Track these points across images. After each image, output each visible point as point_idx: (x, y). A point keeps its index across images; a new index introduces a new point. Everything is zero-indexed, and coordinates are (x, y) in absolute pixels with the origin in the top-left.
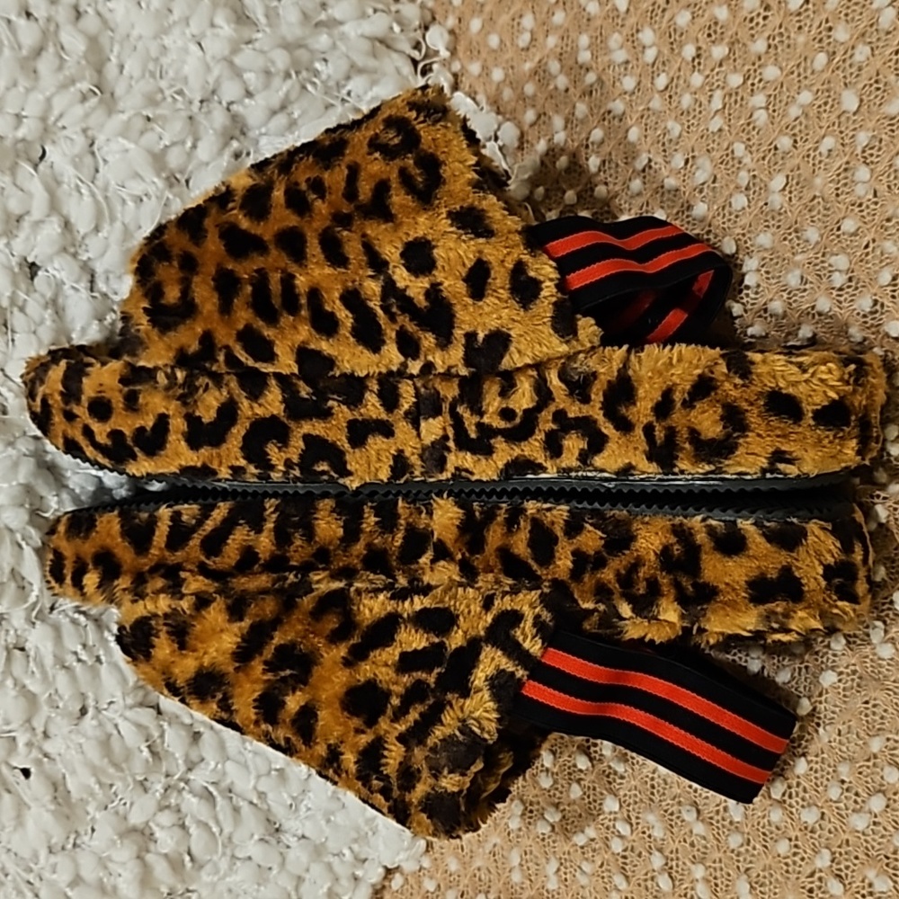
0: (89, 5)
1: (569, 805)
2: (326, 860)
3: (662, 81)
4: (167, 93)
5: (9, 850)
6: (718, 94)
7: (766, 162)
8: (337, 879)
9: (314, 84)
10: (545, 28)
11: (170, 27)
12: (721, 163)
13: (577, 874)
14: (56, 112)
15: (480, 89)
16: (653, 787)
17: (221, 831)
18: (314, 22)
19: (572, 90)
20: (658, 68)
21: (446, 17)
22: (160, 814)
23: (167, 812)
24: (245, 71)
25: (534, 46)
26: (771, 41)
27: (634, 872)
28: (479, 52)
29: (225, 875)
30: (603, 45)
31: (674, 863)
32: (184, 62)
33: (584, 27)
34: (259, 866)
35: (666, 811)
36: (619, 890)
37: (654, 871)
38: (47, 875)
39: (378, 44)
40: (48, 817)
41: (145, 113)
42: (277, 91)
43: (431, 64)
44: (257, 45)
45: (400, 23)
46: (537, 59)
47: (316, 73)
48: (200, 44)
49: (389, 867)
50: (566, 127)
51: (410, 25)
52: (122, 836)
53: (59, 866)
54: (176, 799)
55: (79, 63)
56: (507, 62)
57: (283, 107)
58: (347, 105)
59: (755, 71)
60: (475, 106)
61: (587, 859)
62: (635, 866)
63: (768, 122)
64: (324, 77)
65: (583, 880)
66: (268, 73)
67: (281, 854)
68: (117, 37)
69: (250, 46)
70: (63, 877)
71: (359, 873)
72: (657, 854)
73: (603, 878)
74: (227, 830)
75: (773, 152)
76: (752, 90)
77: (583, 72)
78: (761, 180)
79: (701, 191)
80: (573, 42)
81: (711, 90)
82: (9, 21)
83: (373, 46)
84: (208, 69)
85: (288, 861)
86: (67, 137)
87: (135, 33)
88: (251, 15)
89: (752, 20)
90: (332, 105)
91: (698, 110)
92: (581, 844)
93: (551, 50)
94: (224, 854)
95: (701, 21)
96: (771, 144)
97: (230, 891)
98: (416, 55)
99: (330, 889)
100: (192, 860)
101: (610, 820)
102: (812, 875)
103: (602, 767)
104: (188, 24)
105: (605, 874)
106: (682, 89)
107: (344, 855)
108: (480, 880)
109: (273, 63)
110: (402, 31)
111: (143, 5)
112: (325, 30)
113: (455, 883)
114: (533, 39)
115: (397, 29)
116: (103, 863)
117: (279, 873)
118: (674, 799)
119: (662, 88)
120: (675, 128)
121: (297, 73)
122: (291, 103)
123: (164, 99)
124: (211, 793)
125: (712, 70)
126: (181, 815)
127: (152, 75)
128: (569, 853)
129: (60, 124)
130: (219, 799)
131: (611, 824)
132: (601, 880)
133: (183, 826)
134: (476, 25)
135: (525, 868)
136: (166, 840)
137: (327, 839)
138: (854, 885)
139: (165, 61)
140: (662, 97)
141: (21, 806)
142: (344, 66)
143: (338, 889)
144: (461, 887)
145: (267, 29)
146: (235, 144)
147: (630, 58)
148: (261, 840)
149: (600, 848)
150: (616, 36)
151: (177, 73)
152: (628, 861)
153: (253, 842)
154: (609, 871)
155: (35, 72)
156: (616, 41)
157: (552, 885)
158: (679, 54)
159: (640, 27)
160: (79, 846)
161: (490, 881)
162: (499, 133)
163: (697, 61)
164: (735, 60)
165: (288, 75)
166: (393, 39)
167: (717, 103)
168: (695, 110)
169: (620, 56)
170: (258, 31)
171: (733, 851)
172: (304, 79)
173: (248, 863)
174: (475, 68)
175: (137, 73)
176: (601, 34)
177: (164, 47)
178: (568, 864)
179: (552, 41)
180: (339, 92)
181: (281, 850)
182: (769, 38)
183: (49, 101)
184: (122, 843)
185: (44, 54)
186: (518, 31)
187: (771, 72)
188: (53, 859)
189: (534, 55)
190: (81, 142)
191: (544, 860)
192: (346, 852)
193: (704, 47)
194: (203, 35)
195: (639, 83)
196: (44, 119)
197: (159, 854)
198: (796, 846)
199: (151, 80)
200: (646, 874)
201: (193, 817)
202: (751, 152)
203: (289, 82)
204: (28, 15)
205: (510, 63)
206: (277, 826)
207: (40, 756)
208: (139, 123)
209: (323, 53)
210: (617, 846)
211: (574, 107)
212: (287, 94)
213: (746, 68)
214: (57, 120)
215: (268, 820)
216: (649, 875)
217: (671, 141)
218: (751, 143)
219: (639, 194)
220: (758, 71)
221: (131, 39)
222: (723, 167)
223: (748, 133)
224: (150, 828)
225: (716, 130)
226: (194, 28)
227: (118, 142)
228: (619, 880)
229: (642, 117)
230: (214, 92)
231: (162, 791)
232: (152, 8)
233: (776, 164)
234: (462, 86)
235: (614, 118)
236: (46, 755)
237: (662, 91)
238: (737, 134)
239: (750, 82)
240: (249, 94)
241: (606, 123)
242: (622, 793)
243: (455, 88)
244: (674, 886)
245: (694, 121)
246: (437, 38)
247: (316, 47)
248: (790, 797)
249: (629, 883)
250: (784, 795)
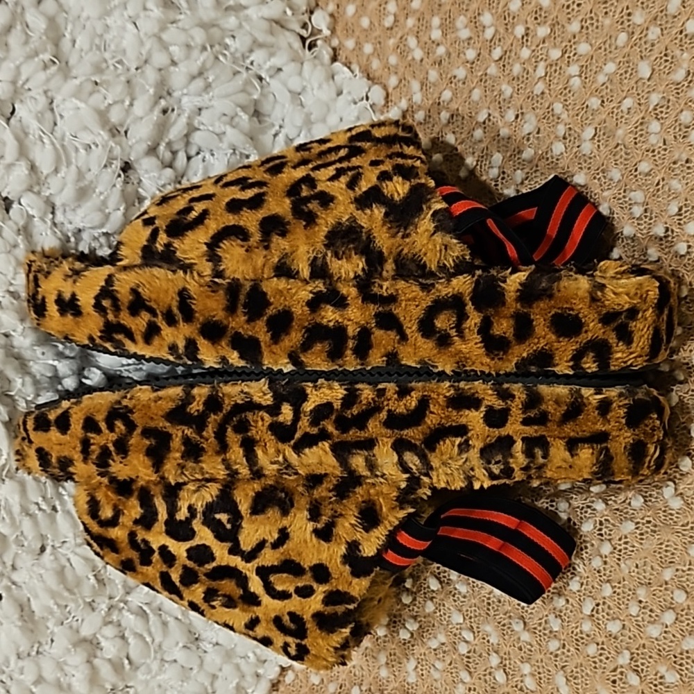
1: (425, 617)
2: (235, 661)
3: (497, 53)
4: (110, 62)
6: (542, 65)
7: (579, 118)
8: (243, 676)
9: (225, 55)
10: (406, 12)
11: (111, 10)
12: (544, 118)
13: (432, 671)
14: (23, 77)
15: (354, 60)
16: (489, 604)
17: (153, 640)
18: (224, 7)
19: (426, 60)
20: (495, 44)
21: (327, 4)
22: (105, 628)
23: (110, 626)
24: (171, 45)
25: (396, 26)
26: (583, 23)
27: (475, 668)
28: (353, 31)
29: (157, 674)
30: (451, 25)
31: (507, 662)
32: (122, 38)
33: (436, 11)
34: (183, 667)
35: (499, 623)
36: (464, 683)
37: (492, 668)
38: (16, 676)
39: (274, 24)
40: (16, 632)
41: (93, 79)
42: (196, 61)
43: (316, 40)
44: (180, 24)
45: (291, 8)
46: (399, 36)
47: (226, 47)
48: (135, 24)
49: (284, 666)
50: (422, 89)
51: (299, 9)
52: (75, 645)
53: (25, 670)
54: (118, 616)
55: (41, 38)
56: (376, 38)
57: (201, 74)
58: (250, 72)
59: (571, 46)
60: (350, 73)
61: (439, 659)
62: (477, 664)
63: (581, 87)
64: (232, 50)
65: (436, 675)
66: (188, 46)
67: (200, 657)
68: (71, 18)
69: (174, 25)
70: (29, 678)
71: (261, 671)
72: (494, 654)
73: (452, 673)
74: (157, 640)
75: (585, 110)
76: (569, 62)
77: (434, 46)
78: (575, 131)
79: (528, 140)
80: (427, 22)
81: (536, 62)
83: (271, 26)
84: (142, 43)
85: (205, 663)
86: (32, 97)
87: (84, 15)
88: (175, 1)
89: (568, 7)
90: (239, 72)
91: (525, 76)
92: (434, 647)
93: (410, 29)
94: (155, 658)
95: (529, 8)
96: (584, 104)
97: (160, 686)
98: (304, 33)
99: (238, 684)
100: (130, 663)
101: (457, 629)
102: (615, 670)
103: (450, 588)
104: (126, 8)
105: (453, 671)
106: (514, 60)
107: (249, 657)
108: (355, 675)
109: (192, 38)
110: (293, 14)
112: (233, 13)
113: (335, 678)
114: (396, 21)
115: (289, 12)
116: (60, 666)
117: (198, 672)
118: (505, 614)
119: (497, 58)
120: (508, 90)
121: (212, 47)
122: (207, 70)
123: (108, 67)
124: (145, 611)
125: (537, 46)
126: (121, 629)
127: (98, 48)
128: (425, 654)
129: (26, 87)
130: (151, 616)
131: (458, 632)
132: (450, 675)
133: (123, 637)
134: (351, 10)
135: (390, 666)
136: (110, 648)
137: (235, 645)
138: (649, 677)
139: (108, 37)
140: (497, 65)
142: (248, 41)
143: (244, 684)
144: (340, 681)
145: (188, 12)
146: (163, 103)
147: (473, 36)
148: (184, 647)
149: (449, 651)
150: (462, 18)
151: (117, 46)
152: (471, 660)
153: (178, 648)
154: (457, 668)
155: (6, 45)
156: (462, 22)
157: (412, 679)
158: (512, 33)
159: (480, 11)
160: (41, 653)
161: (363, 676)
162: (369, 95)
163: (525, 38)
164: (555, 38)
165: (204, 48)
166: (286, 20)
167: (541, 71)
168: (523, 77)
169: (464, 34)
170: (181, 13)
171: (551, 653)
172: (217, 52)
173: (174, 664)
174: (350, 44)
175: (86, 47)
176: (450, 17)
177: (107, 26)
178: (424, 663)
179: (411, 22)
180: (244, 62)
181: (201, 654)
182: (582, 21)
183: (18, 68)
184: (75, 650)
185: (13, 31)
186: (384, 14)
187: (583, 48)
188: (21, 663)
189: (397, 33)
190: (43, 101)
191: (405, 660)
192: (251, 655)
193: (532, 27)
194: (138, 16)
195: (479, 55)
196: (14, 82)
197: (104, 659)
198: (602, 649)
199: (98, 52)
200: (485, 671)
201: (131, 630)
202: (567, 110)
203: (205, 54)
205: (378, 39)
206: (197, 636)
207: (9, 584)
208: (89, 87)
209: (232, 31)
210: (463, 649)
211: (427, 73)
212: (204, 63)
213: (564, 44)
214: (24, 84)
215: (190, 632)
216: (488, 671)
217: (504, 100)
218: (568, 103)
219: (481, 141)
220: (574, 47)
221: (82, 19)
222: (545, 121)
223: (565, 95)
224: (97, 639)
225: (539, 93)
226: (131, 11)
227: (72, 102)
228: (464, 675)
229: (481, 81)
230: (146, 62)
231: (106, 610)
233: (587, 119)
234: (339, 58)
235: (459, 81)
236: (14, 583)
237: (497, 61)
238: (556, 96)
239: (567, 55)
240: (174, 63)
241: (453, 85)
242: (464, 609)
243: (334, 59)
244: (508, 679)
245: (523, 85)
246: (320, 20)
247: (227, 26)
248: (597, 612)
249: (472, 677)
250: (592, 611)
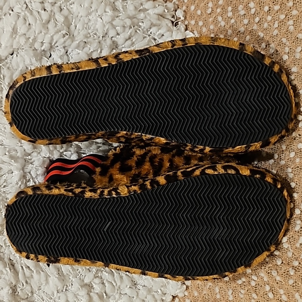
0: (65, 6)
2: (152, 294)
3: (257, 20)
4: (91, 34)
5: (44, 292)
6: (277, 22)
7: (294, 43)
8: (156, 301)
9: (139, 30)
10: (216, 6)
11: (91, 13)
12: (278, 45)
13: (239, 294)
14: (55, 41)
15: (195, 29)
17: (116, 284)
18: (138, 10)
19: (226, 26)
20: (256, 16)
21: (183, 7)
22: (95, 279)
23: (97, 278)
24: (117, 27)
25: (213, 13)
26: (294, 2)
27: (259, 292)
28: (194, 17)
29: (118, 300)
30: (236, 10)
31: (273, 289)
32: (96, 24)
33: (229, 4)
34: (129, 296)
36: (255, 299)
37: (267, 292)
38: (57, 300)
39: (160, 17)
40: (56, 279)
41: (84, 40)
42: (127, 33)
43: (178, 22)
44: (120, 17)
45: (167, 9)
46: (214, 17)
47: (140, 26)
48: (101, 18)
49: (174, 296)
51: (170, 10)
52: (81, 286)
53: (61, 297)
54: (101, 274)
55: (62, 25)
56: (204, 19)
57: (130, 38)
58: (150, 37)
59: (289, 13)
60: (193, 35)
61: (242, 289)
62: (260, 290)
63: (294, 29)
64: (142, 28)
65: (242, 296)
66: (124, 27)
67: (137, 292)
68: (74, 17)
69: (118, 18)
71: (164, 298)
72: (267, 286)
73: (249, 295)
74: (118, 285)
75: (296, 39)
76: (288, 20)
77: (230, 19)
78: (293, 49)
80: (226, 10)
81: (274, 21)
82: (39, 12)
83: (159, 17)
84: (104, 26)
85: (139, 294)
86: (58, 49)
87: (80, 15)
88: (118, 8)
90: (146, 37)
91: (269, 28)
92: (240, 284)
93: (219, 13)
94: (117, 292)
96: (295, 37)
98: (173, 19)
100: (106, 295)
101: (250, 275)
104: (97, 12)
105: (249, 294)
106: (264, 22)
107: (158, 292)
108: (205, 298)
109: (126, 23)
110: (168, 12)
111: (82, 6)
112: (142, 12)
113: (197, 300)
114: (212, 10)
115: (166, 11)
116: (76, 296)
117: (136, 298)
119: (257, 22)
121: (134, 27)
122: (132, 36)
123: (90, 36)
124: (112, 272)
125: (274, 14)
126: (102, 280)
127: (86, 28)
128: (236, 287)
129: (56, 45)
130: (115, 273)
131: (251, 276)
132: (248, 296)
133: (103, 283)
134: (193, 8)
135: (221, 293)
136: (97, 288)
137: (152, 286)
139: (90, 24)
140: (257, 25)
142: (149, 24)
145: (123, 12)
146: (114, 51)
147: (246, 13)
148: (130, 287)
149: (247, 285)
151: (94, 28)
152: (257, 289)
153: (127, 288)
154: (251, 292)
155: (47, 28)
156: (241, 7)
157: (231, 298)
158: (263, 10)
159: (249, 2)
160: (68, 290)
161: (209, 298)
163: (269, 12)
164: (282, 10)
166: (165, 15)
167: (276, 25)
168: (268, 28)
169: (242, 12)
170: (120, 13)
172: (136, 29)
173: (126, 295)
174: (193, 22)
175: (81, 28)
176: (236, 6)
177: (89, 19)
178: (236, 291)
179: (219, 10)
180: (148, 32)
181: (137, 291)
183: (52, 37)
184: (82, 289)
185: (50, 22)
186: (207, 8)
187: (295, 12)
188: (59, 295)
189: (213, 16)
190: (63, 51)
191: (227, 290)
192: (159, 291)
193: (272, 6)
194: (102, 15)
195: (249, 21)
196: (51, 44)
197: (95, 293)
199: (86, 30)
200: (264, 293)
201: (107, 280)
202: (289, 41)
203: (131, 30)
204: (45, 10)
206: (135, 283)
208: (82, 44)
209: (142, 20)
210: (253, 284)
211: (227, 31)
212: (131, 33)
213: (286, 12)
214: (55, 44)
215: (132, 281)
216: (265, 293)
218: (288, 38)
220: (290, 13)
221: (79, 17)
222: (279, 46)
223: (287, 34)
224: (92, 284)
225: (276, 35)
227: (75, 51)
228: (254, 295)
229: (250, 32)
230: (106, 34)
231: (96, 271)
232: (85, 7)
233: (298, 43)
234: (189, 29)
235: (241, 34)
237: (257, 23)
238: (283, 35)
239: (287, 17)
240: (118, 34)
241: (238, 36)
243: (186, 30)
244: (274, 296)
245: (268, 32)
246: (180, 14)
247: (140, 17)
249: (258, 296)
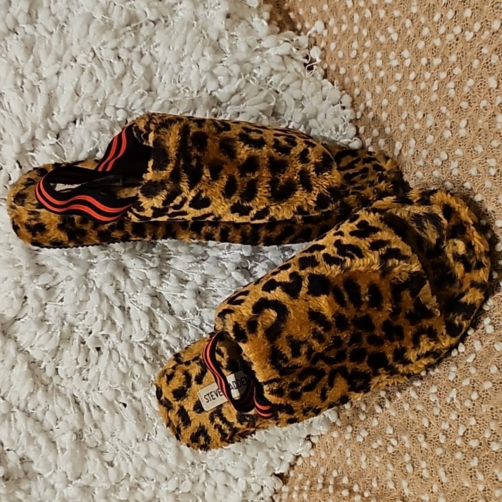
0: (147, 51)
1: (372, 429)
2: (265, 451)
3: (412, 76)
4: (182, 89)
5: (119, 440)
6: (436, 82)
7: (457, 114)
8: (272, 460)
9: (253, 80)
10: (363, 48)
11: (183, 58)
14: (130, 104)
15: (336, 77)
16: (408, 424)
18: (254, 50)
19: (374, 79)
20: (411, 69)
21: (321, 42)
24: (219, 76)
25: (358, 57)
26: (459, 55)
27: (396, 462)
28: (335, 59)
29: (218, 456)
30: (387, 57)
31: (415, 460)
32: (190, 73)
33: (379, 48)
34: (234, 453)
35: (412, 435)
36: (391, 471)
37: (405, 463)
38: (135, 452)
39: (286, 57)
40: (134, 426)
41: (169, 100)
42: (234, 84)
43: (313, 65)
44: (224, 63)
46: (359, 64)
47: (255, 75)
48: (197, 64)
49: (296, 455)
50: (372, 98)
51: (303, 46)
52: (169, 437)
53: (140, 449)
55: (141, 79)
56: (346, 64)
57: (237, 92)
58: (270, 89)
59: (452, 70)
60: (332, 86)
61: (377, 455)
62: (398, 460)
63: (456, 95)
64: (258, 76)
65: (377, 465)
66: (229, 76)
67: (245, 447)
68: (159, 65)
69: (221, 64)
70: (142, 454)
71: (282, 457)
72: (407, 455)
75: (460, 109)
76: (450, 80)
77: (379, 70)
78: (457, 123)
79: (430, 130)
80: (374, 55)
81: (434, 80)
82: (111, 62)
83: (283, 59)
84: (201, 76)
85: (247, 451)
87: (167, 62)
88: (224, 49)
89: (450, 46)
90: (262, 90)
91: (428, 90)
92: (375, 447)
93: (365, 59)
95: (429, 46)
96: (458, 106)
97: (221, 463)
98: (306, 61)
99: (268, 465)
101: (389, 438)
102: (470, 470)
103: (386, 412)
104: (192, 56)
106: (422, 80)
107: (274, 449)
108: (335, 463)
109: (232, 71)
111: (171, 48)
112: (259, 53)
113: (324, 464)
114: (358, 54)
115: (294, 49)
116: (160, 448)
117: (243, 456)
118: (416, 430)
119: (412, 79)
120: (418, 99)
121: (245, 75)
122: (241, 89)
123: (180, 92)
125: (435, 70)
127: (175, 81)
132: (384, 465)
135: (353, 458)
138: (489, 475)
139: (181, 74)
140: (413, 83)
141: (123, 421)
142: (268, 70)
143: (272, 465)
144: (327, 466)
146: (214, 110)
147: (399, 64)
149: (383, 450)
150: (393, 53)
151: (187, 79)
152: (394, 457)
154: (386, 461)
155: (121, 85)
156: (393, 55)
157: (364, 466)
158: (420, 63)
159: (403, 49)
160: (150, 440)
161: (339, 463)
162: (342, 100)
163: (428, 66)
164: (444, 65)
165: (240, 77)
166: (293, 54)
167: (435, 87)
168: (426, 90)
169: (395, 63)
170: (226, 56)
171: (438, 456)
172: (248, 78)
174: (333, 67)
175: (168, 81)
176: (386, 52)
177: (181, 67)
178: (370, 457)
179: (365, 55)
180: (266, 83)
182: (457, 54)
183: (127, 99)
184: (169, 440)
185: (125, 76)
186: (351, 49)
187: (458, 71)
188: (138, 445)
189: (358, 62)
191: (360, 455)
192: (275, 447)
193: (430, 58)
194: (199, 60)
195: (403, 76)
198: (466, 456)
199: (174, 84)
200: (402, 464)
202: (450, 110)
203: (240, 80)
204: (119, 58)
205: (348, 65)
207: (131, 398)
208: (167, 105)
209: (258, 64)
210: (390, 450)
211: (375, 88)
212: (239, 86)
213: (448, 69)
214: (131, 107)
217: (416, 105)
218: (449, 106)
219: (404, 131)
221: (166, 64)
222: (438, 118)
223: (447, 101)
225: (434, 100)
226: (194, 58)
228: (389, 466)
229: (405, 93)
230: (204, 87)
232: (175, 49)
233: (462, 115)
234: (328, 76)
235: (392, 94)
236: (134, 398)
238: (443, 102)
239: (449, 76)
240: (221, 87)
241: (389, 96)
242: (395, 425)
243: (325, 77)
244: (414, 471)
245: (426, 96)
246: (315, 53)
247: (254, 62)
248: (467, 434)
249: (394, 467)
250: (464, 433)
